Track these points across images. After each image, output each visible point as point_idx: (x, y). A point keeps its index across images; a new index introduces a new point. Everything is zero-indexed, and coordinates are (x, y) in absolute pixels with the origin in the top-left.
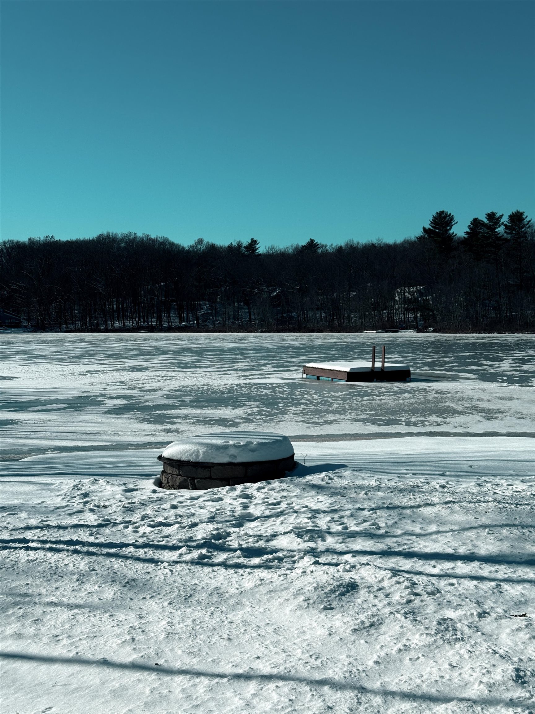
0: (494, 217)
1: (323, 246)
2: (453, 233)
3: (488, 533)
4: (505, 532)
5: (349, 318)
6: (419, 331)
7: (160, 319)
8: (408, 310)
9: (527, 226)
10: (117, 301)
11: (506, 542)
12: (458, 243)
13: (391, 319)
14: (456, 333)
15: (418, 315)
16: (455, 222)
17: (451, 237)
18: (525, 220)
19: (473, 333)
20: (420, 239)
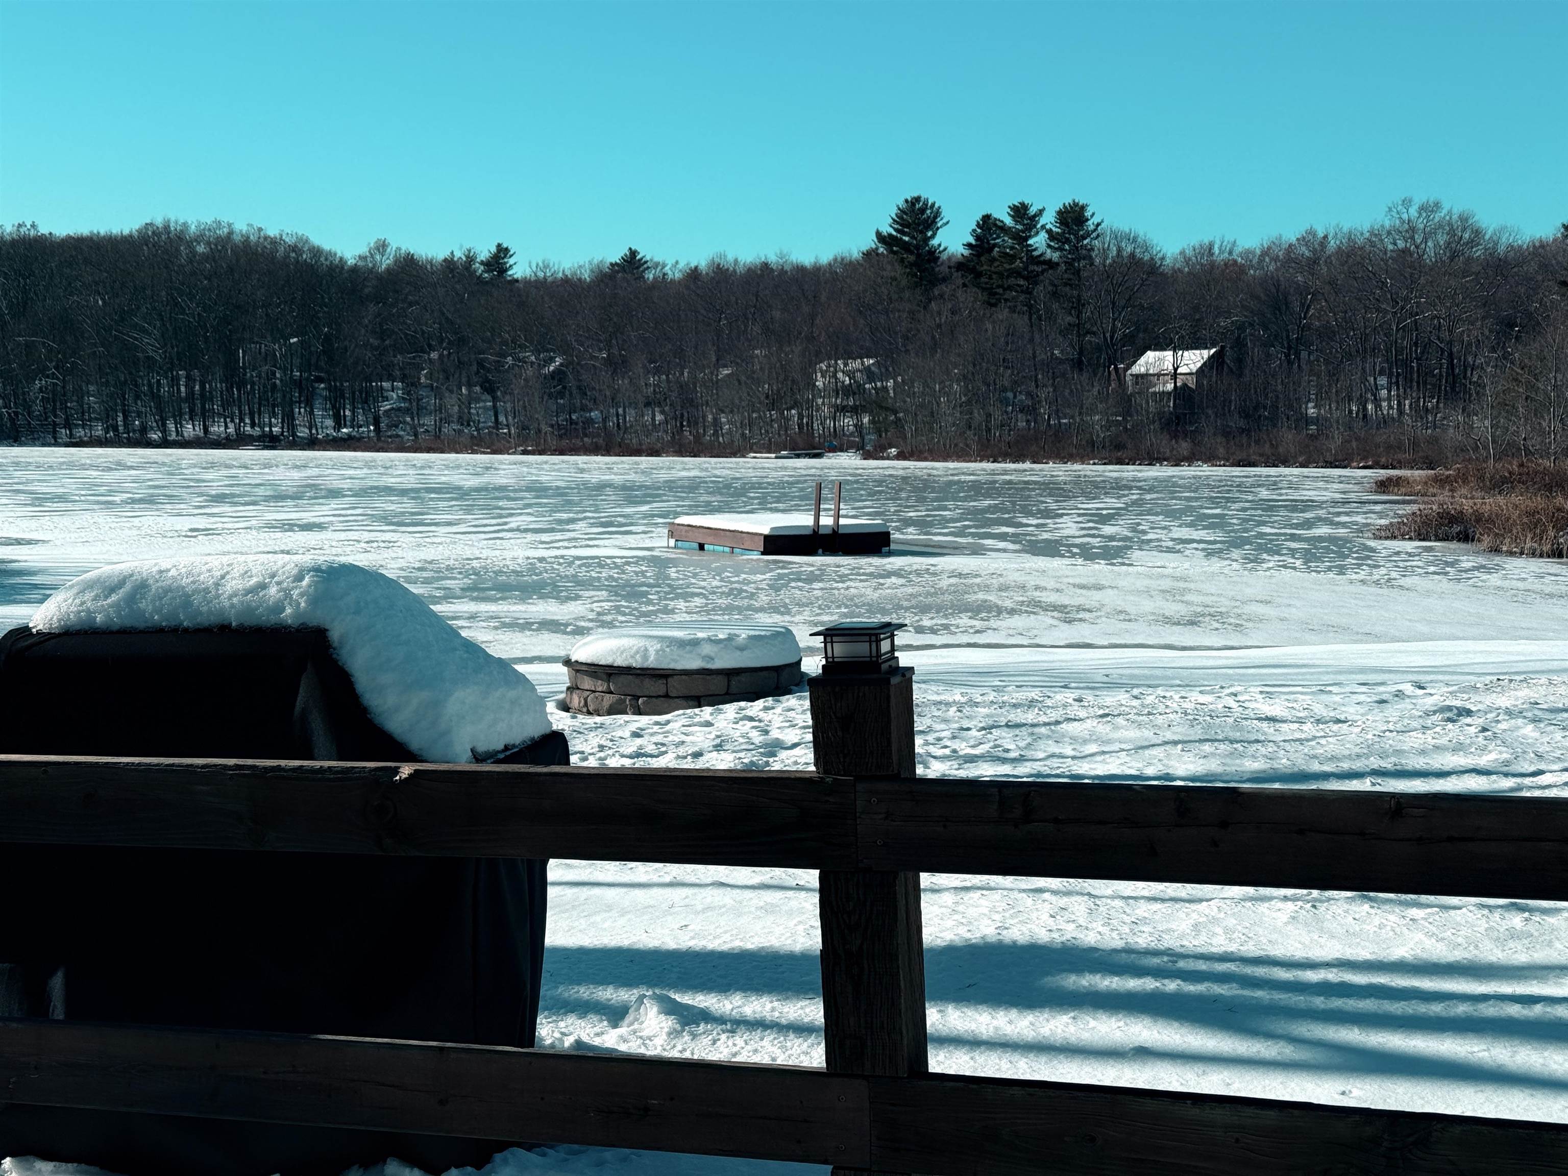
0: (1025, 214)
1: (657, 265)
2: (940, 245)
3: (1183, 750)
4: (1207, 748)
5: (716, 423)
6: (867, 456)
7: (289, 419)
8: (843, 409)
9: (1094, 235)
10: (188, 377)
11: (1213, 760)
12: (950, 267)
13: (806, 430)
14: (945, 460)
15: (866, 420)
16: (944, 221)
17: (933, 255)
18: (1090, 222)
19: (981, 461)
20: (869, 255)
